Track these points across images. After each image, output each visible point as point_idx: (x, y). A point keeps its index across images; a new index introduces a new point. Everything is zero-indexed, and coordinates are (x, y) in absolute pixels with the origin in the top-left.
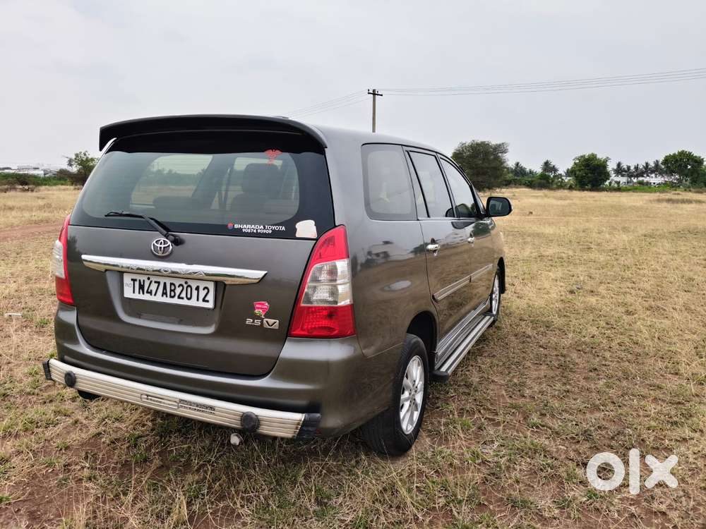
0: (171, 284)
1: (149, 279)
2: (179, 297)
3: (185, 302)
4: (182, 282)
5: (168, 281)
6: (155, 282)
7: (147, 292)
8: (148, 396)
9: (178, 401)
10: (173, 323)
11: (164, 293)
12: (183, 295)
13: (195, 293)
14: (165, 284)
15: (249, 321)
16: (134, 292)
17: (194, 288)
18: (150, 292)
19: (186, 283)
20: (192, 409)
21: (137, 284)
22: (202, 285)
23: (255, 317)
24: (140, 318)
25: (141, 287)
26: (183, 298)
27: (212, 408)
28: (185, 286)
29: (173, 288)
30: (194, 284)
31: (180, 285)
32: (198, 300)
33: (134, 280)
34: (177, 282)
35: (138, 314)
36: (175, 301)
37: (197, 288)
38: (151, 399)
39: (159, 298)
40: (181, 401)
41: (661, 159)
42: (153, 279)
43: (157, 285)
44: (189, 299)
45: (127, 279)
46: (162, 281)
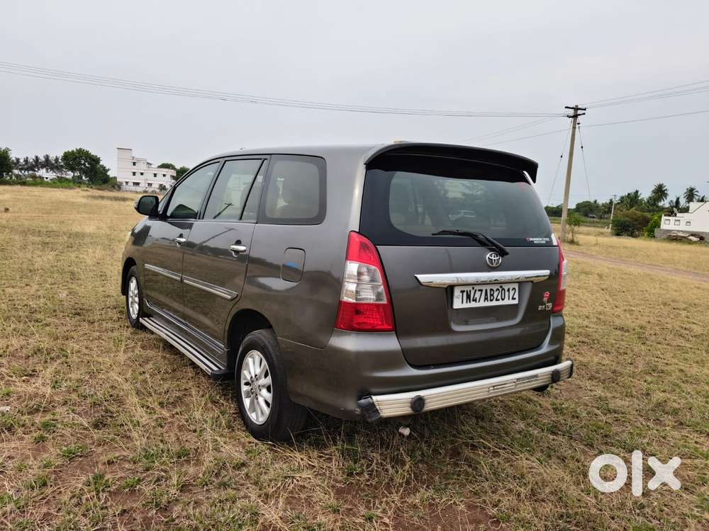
0: (491, 290)
1: (473, 288)
2: (497, 300)
3: (501, 303)
4: (498, 287)
5: (489, 287)
6: (479, 290)
7: (473, 300)
8: (494, 387)
9: (515, 381)
10: (492, 322)
11: (486, 299)
12: (499, 297)
13: (507, 293)
14: (486, 290)
15: (540, 308)
16: (462, 302)
17: (506, 290)
18: (475, 300)
19: (501, 287)
20: (527, 382)
21: (465, 294)
22: (511, 286)
23: (543, 304)
24: (467, 324)
25: (468, 297)
26: (499, 300)
27: (536, 376)
28: (500, 289)
29: (492, 293)
30: (506, 287)
31: (498, 289)
32: (509, 299)
33: (462, 292)
34: (495, 287)
35: (465, 321)
36: (494, 303)
37: (508, 290)
38: (497, 389)
39: (482, 304)
40: (518, 379)
41: (60, 155)
42: (477, 288)
43: (480, 292)
44: (503, 300)
45: (457, 292)
46: (484, 288)
